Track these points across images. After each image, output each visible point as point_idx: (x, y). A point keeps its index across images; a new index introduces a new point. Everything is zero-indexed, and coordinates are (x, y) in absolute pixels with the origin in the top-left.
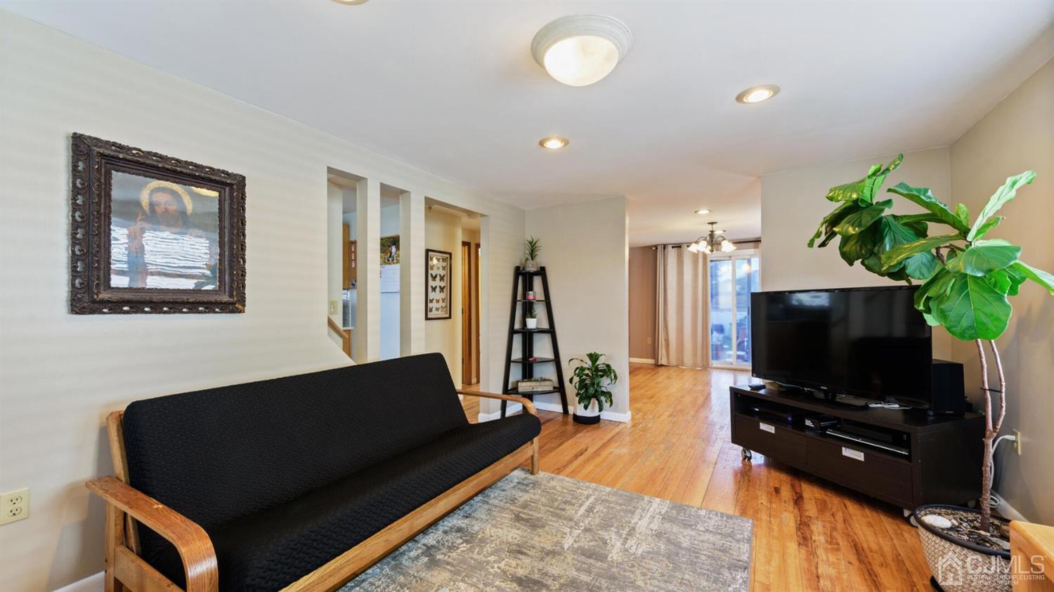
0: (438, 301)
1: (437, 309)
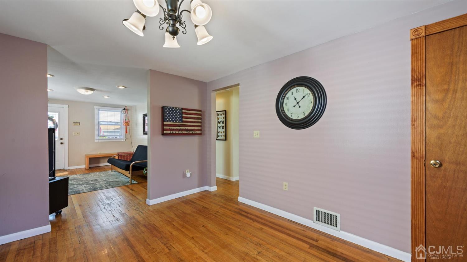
0: (221, 133)
1: (221, 136)
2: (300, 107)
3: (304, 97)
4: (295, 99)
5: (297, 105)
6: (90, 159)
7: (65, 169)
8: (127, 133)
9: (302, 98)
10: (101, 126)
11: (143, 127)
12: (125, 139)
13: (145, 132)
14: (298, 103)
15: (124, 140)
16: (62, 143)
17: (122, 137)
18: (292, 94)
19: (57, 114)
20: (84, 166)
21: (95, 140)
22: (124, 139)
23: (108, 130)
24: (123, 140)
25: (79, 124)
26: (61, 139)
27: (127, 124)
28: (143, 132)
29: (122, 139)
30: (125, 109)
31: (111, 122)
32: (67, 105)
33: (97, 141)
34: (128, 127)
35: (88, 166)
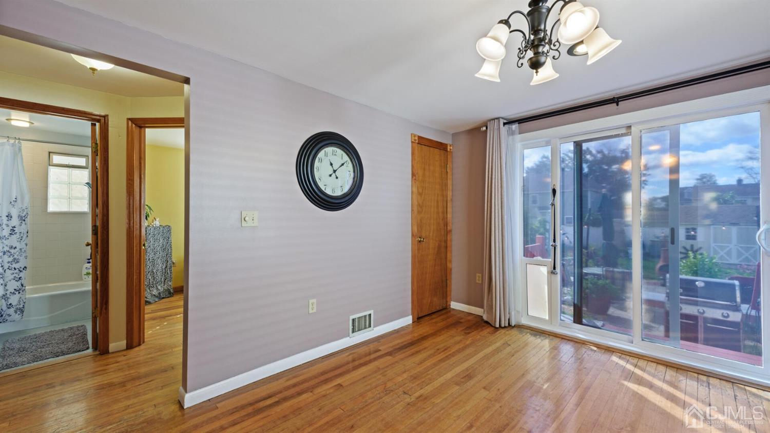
2: (337, 178)
3: (343, 164)
4: (331, 164)
5: (334, 174)
9: (341, 166)
14: (335, 171)
18: (326, 155)
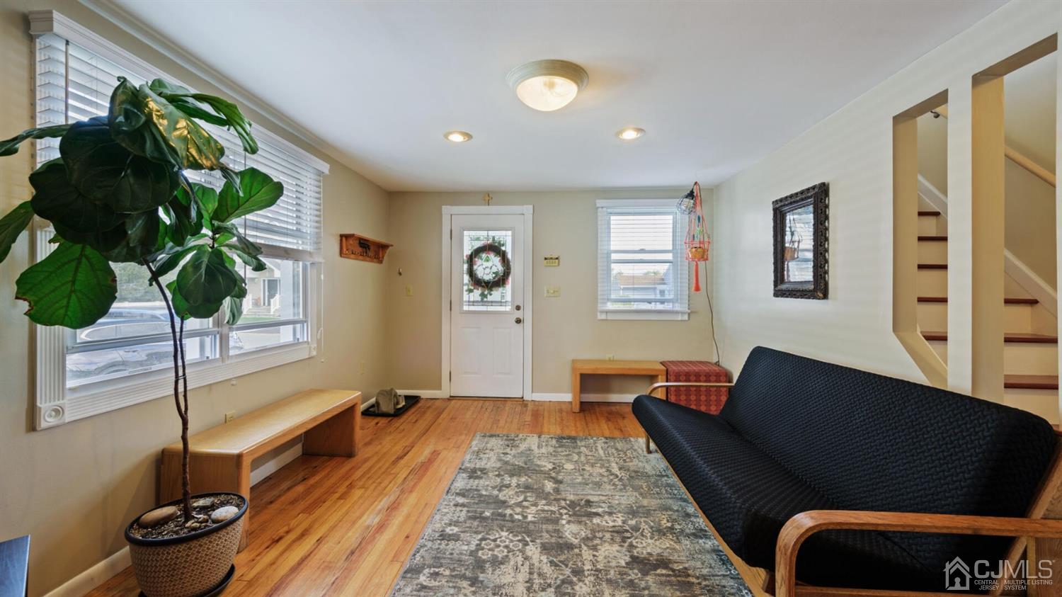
6: (582, 375)
7: (524, 398)
8: (697, 289)
10: (613, 266)
11: (775, 263)
12: (689, 314)
13: (784, 287)
15: (686, 317)
16: (518, 321)
17: (677, 307)
19: (509, 233)
20: (567, 397)
21: (599, 314)
22: (683, 313)
23: (635, 286)
24: (680, 318)
25: (557, 261)
26: (518, 308)
27: (701, 253)
28: (776, 285)
29: (677, 312)
30: (691, 195)
31: (642, 251)
32: (531, 207)
33: (603, 317)
34: (701, 264)
35: (578, 398)
